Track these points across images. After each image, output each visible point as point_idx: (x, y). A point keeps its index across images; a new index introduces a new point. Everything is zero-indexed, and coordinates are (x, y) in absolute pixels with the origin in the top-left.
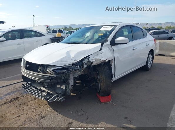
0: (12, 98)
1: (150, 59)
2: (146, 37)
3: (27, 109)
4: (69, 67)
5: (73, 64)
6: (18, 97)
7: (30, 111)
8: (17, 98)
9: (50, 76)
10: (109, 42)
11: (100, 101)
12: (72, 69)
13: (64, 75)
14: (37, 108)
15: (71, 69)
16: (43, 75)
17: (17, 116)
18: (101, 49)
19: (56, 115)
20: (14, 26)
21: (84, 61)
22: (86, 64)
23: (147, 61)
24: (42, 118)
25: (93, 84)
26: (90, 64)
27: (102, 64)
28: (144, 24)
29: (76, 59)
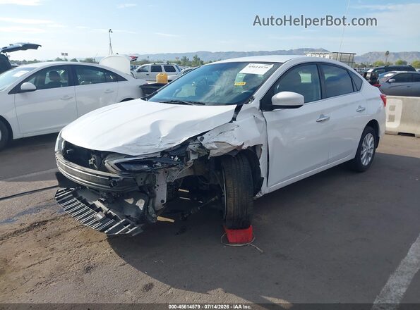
0: (32, 221)
1: (367, 145)
2: (358, 90)
3: (60, 248)
4: (155, 157)
5: (163, 153)
6: (48, 219)
7: (67, 252)
8: (45, 222)
9: (110, 178)
10: (255, 103)
11: (226, 240)
12: (162, 163)
13: (144, 176)
14: (83, 247)
15: (159, 164)
16: (97, 175)
17: (37, 262)
18: (234, 119)
19: (121, 266)
20: (67, 54)
21: (191, 146)
22: (194, 153)
23: (360, 148)
24: (88, 269)
25: (213, 199)
26: (204, 153)
27: (234, 155)
28: (379, 54)
29: (171, 141)
